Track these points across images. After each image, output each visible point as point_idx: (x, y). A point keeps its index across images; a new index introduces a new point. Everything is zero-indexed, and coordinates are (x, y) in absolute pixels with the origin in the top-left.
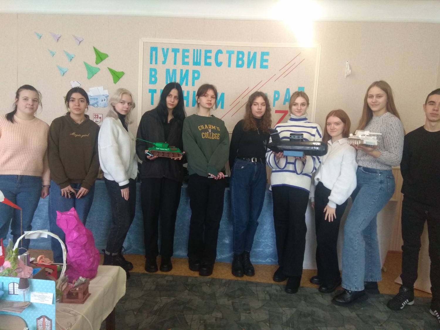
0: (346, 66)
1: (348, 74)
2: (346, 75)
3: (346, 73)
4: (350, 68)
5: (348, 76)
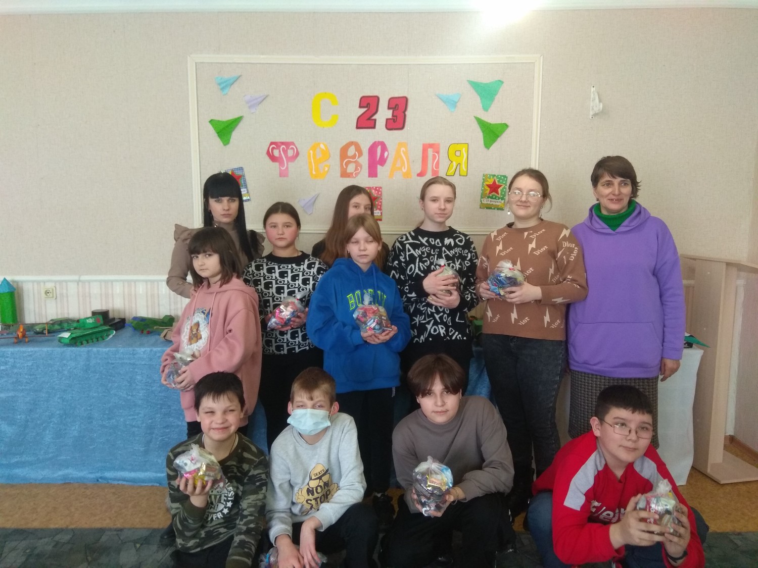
1: (597, 112)
4: (600, 101)
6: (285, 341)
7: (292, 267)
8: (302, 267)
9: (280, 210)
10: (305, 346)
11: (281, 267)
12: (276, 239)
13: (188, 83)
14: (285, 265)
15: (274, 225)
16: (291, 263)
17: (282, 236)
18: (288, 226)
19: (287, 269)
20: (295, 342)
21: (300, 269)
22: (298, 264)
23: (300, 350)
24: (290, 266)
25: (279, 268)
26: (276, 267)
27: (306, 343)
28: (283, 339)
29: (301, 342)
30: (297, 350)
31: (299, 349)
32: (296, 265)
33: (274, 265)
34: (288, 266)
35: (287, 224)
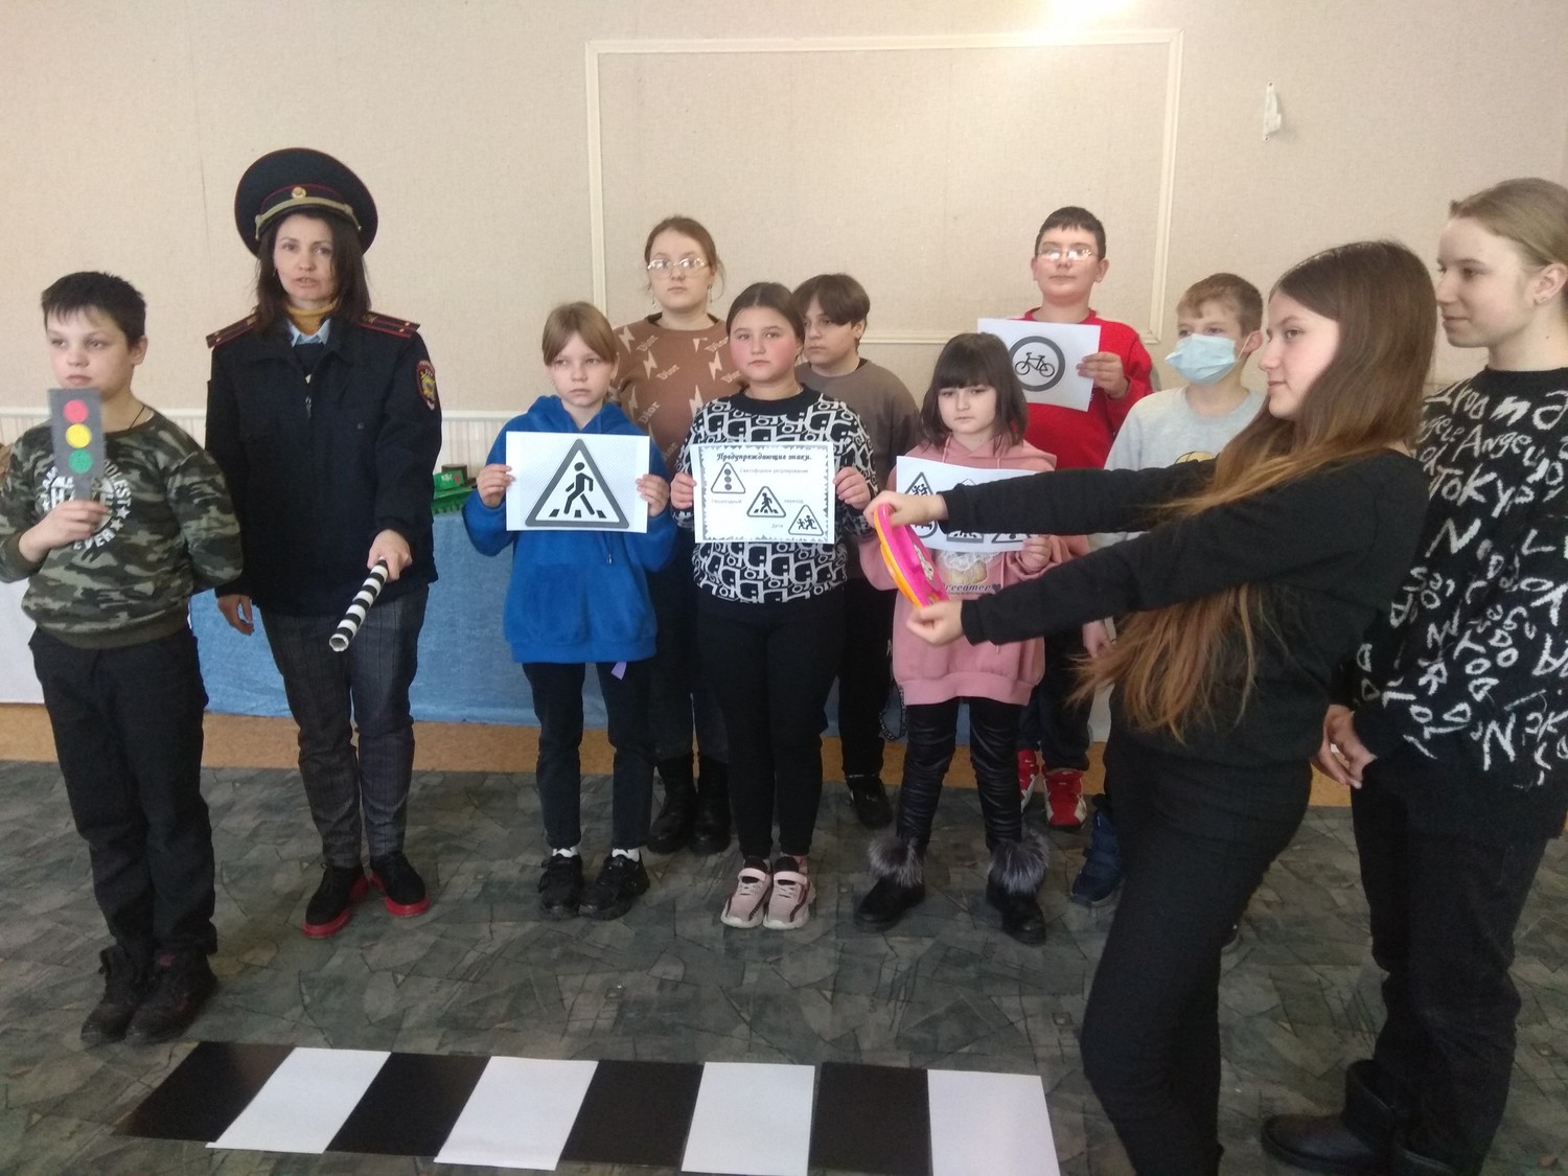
0: (1268, 100)
1: (1273, 129)
2: (1266, 131)
3: (1267, 124)
4: (1281, 110)
5: (1272, 134)
6: (761, 576)
7: (780, 420)
8: (800, 422)
9: (757, 300)
10: (803, 591)
11: (757, 421)
12: (750, 364)
13: (585, 89)
14: (766, 418)
15: (742, 333)
16: (778, 413)
17: (760, 357)
18: (773, 335)
19: (769, 425)
20: (782, 581)
21: (796, 427)
22: (794, 417)
23: (791, 597)
24: (775, 420)
25: (753, 424)
26: (748, 422)
27: (804, 586)
28: (758, 572)
29: (794, 581)
30: (785, 598)
31: (789, 595)
32: (789, 418)
33: (744, 416)
34: (771, 420)
35: (772, 331)
